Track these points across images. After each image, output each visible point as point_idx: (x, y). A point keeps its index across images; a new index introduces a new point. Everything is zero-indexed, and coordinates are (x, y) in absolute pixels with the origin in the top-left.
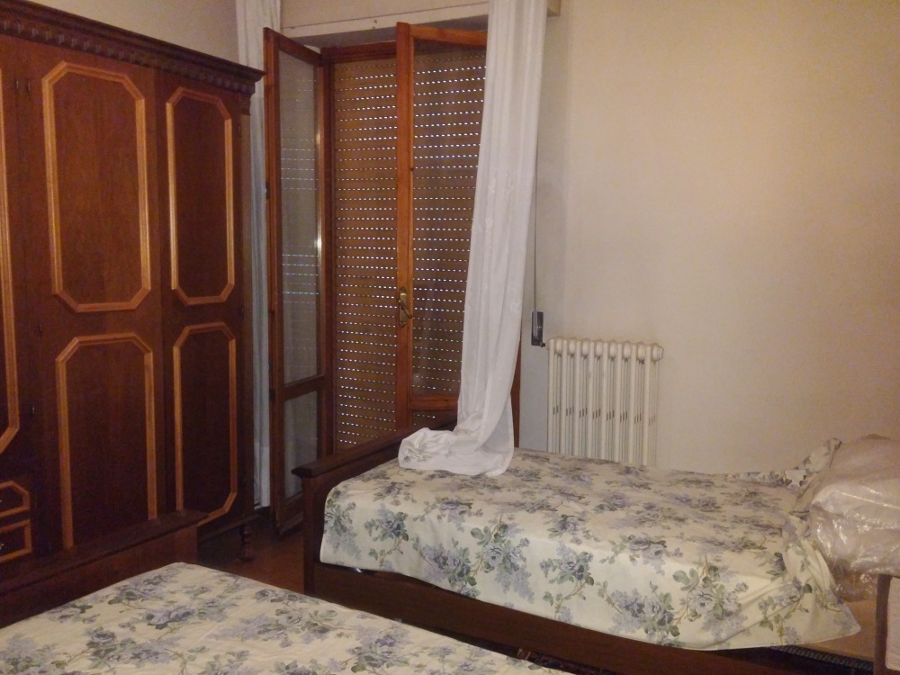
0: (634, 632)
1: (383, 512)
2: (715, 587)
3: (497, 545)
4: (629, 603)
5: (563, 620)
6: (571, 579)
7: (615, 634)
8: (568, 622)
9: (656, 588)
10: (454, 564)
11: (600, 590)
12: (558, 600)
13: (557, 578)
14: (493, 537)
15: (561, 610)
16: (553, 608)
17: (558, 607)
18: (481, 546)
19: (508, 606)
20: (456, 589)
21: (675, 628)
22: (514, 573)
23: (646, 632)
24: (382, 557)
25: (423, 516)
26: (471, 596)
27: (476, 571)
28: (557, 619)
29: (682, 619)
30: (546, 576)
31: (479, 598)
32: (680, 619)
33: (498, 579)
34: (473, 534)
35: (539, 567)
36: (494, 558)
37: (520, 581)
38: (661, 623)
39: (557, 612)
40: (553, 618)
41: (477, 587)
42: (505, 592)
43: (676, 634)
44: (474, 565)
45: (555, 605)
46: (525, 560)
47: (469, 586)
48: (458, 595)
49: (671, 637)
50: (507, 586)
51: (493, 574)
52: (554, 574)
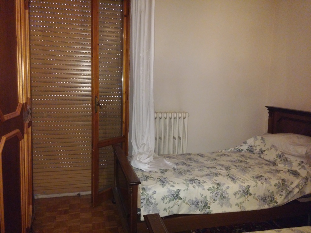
0: (264, 206)
1: (169, 191)
2: (285, 185)
3: (218, 191)
4: (262, 198)
5: (243, 211)
6: (244, 196)
7: (259, 209)
8: (245, 211)
9: (269, 190)
10: (202, 203)
11: (253, 197)
12: (240, 204)
13: (239, 197)
14: (216, 189)
15: (242, 207)
16: (239, 208)
17: (240, 207)
18: (212, 194)
19: (224, 212)
20: (203, 213)
21: (276, 201)
22: (224, 199)
23: (268, 205)
24: (169, 210)
25: (187, 188)
26: (209, 213)
27: (210, 203)
28: (241, 211)
29: (278, 198)
30: (236, 197)
31: (212, 213)
32: (277, 198)
33: (219, 204)
34: (208, 190)
35: (233, 195)
36: (216, 196)
37: (227, 202)
38: (271, 201)
39: (240, 208)
40: (240, 211)
41: (211, 209)
42: (221, 207)
43: (277, 203)
44: (209, 201)
45: (239, 206)
46: (228, 194)
47: (208, 210)
48: (204, 214)
49: (275, 204)
50: (222, 205)
51: (216, 202)
52: (238, 196)
